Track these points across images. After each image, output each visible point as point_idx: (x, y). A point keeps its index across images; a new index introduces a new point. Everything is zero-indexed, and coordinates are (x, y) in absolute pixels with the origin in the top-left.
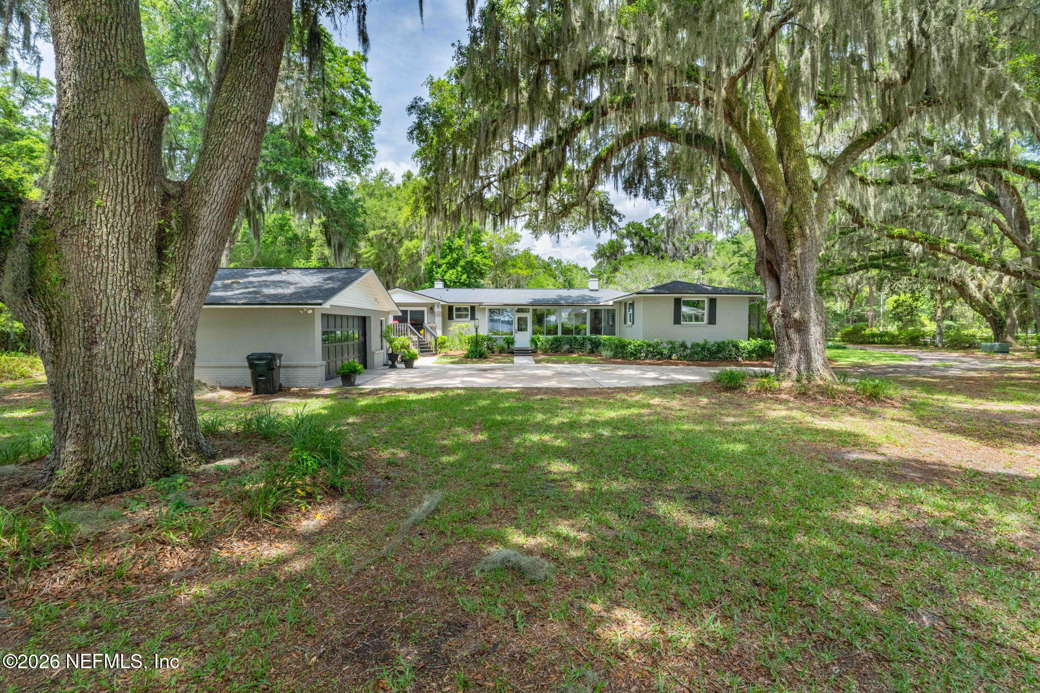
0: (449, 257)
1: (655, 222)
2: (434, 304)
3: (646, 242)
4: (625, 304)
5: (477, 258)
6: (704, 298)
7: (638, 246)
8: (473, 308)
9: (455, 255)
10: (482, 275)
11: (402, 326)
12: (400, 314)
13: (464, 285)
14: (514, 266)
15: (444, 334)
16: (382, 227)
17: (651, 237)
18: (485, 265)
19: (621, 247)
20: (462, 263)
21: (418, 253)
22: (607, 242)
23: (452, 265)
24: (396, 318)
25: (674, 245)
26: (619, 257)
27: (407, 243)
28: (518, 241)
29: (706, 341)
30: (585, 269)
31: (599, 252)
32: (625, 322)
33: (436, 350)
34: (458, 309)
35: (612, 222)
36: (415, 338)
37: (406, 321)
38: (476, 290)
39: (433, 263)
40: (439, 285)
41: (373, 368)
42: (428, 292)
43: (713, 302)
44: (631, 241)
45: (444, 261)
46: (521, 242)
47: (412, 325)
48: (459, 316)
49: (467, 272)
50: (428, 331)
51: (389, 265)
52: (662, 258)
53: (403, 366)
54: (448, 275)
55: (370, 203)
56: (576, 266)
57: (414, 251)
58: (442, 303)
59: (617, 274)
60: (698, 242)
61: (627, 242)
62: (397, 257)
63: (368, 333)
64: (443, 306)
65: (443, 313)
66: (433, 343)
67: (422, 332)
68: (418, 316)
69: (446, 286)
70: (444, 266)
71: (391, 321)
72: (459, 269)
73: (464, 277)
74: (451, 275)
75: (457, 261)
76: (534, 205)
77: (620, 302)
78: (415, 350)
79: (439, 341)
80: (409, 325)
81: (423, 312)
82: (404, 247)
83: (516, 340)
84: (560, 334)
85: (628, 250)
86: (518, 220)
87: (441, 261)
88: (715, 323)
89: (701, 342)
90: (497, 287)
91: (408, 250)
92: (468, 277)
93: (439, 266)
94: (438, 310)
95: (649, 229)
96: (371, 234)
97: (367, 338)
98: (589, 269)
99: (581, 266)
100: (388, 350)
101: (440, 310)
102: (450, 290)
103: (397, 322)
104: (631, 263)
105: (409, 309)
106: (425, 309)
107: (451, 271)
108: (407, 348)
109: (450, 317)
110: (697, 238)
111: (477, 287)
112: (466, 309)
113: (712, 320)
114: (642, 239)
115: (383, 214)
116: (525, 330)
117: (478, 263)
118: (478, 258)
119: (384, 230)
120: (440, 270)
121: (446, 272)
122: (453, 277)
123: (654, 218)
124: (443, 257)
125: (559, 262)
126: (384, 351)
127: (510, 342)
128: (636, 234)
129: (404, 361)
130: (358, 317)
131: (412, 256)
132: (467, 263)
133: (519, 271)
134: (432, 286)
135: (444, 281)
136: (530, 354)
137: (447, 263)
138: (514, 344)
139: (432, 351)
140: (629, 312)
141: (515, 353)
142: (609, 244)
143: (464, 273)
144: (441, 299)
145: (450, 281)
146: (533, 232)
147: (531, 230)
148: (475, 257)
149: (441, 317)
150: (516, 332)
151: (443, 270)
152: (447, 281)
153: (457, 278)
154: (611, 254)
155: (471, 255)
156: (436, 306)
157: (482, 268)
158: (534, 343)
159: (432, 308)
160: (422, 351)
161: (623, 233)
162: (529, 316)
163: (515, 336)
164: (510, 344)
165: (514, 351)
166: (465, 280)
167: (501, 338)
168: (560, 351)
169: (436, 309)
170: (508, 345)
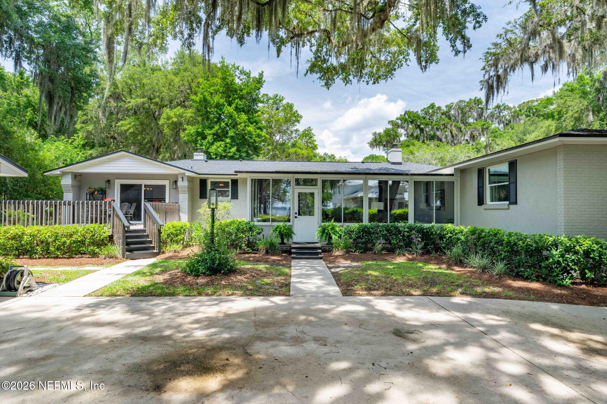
0: (217, 127)
1: (430, 111)
2: (177, 176)
3: (422, 130)
4: (481, 172)
5: (249, 129)
9: (223, 125)
15: (193, 218)
18: (258, 136)
19: (397, 136)
20: (231, 134)
22: (382, 131)
23: (218, 137)
25: (451, 132)
27: (167, 111)
31: (375, 140)
33: (160, 247)
34: (215, 185)
38: (244, 162)
39: (198, 134)
40: (199, 156)
44: (406, 130)
45: (210, 132)
46: (302, 121)
48: (215, 194)
49: (237, 144)
54: (214, 147)
57: (175, 119)
58: (188, 174)
60: (475, 129)
61: (401, 131)
64: (191, 180)
65: (191, 189)
66: (157, 235)
68: (156, 193)
69: (209, 157)
70: (210, 137)
72: (228, 140)
73: (234, 149)
74: (218, 147)
75: (226, 131)
77: (465, 169)
81: (164, 187)
82: (165, 116)
83: (295, 230)
84: (366, 222)
85: (403, 138)
87: (207, 132)
91: (168, 118)
92: (238, 150)
93: (205, 137)
94: (183, 184)
95: (424, 118)
101: (186, 183)
102: (210, 161)
104: (411, 148)
105: (144, 182)
106: (166, 183)
107: (218, 144)
109: (203, 195)
110: (474, 125)
112: (226, 184)
114: (418, 127)
116: (311, 213)
117: (250, 133)
118: (251, 128)
119: (145, 99)
120: (205, 142)
121: (212, 144)
122: (220, 150)
123: (430, 107)
124: (211, 128)
127: (284, 233)
128: (411, 123)
132: (238, 134)
134: (189, 157)
135: (207, 153)
136: (320, 256)
137: (214, 134)
138: (291, 237)
139: (153, 248)
140: (490, 184)
141: (294, 253)
142: (385, 132)
143: (234, 146)
144: (191, 170)
145: (216, 154)
146: (320, 78)
147: (319, 75)
148: (247, 127)
149: (187, 195)
150: (296, 217)
151: (208, 142)
152: (212, 154)
153: (225, 151)
154: (387, 142)
155: (243, 124)
156: (180, 180)
157: (255, 140)
158: (325, 235)
159: (176, 182)
160: (130, 251)
161: (398, 123)
162: (317, 191)
163: (293, 223)
164: (285, 237)
165: (293, 250)
166: (235, 154)
167: (271, 226)
168: (371, 249)
169: (180, 183)
170: (282, 239)
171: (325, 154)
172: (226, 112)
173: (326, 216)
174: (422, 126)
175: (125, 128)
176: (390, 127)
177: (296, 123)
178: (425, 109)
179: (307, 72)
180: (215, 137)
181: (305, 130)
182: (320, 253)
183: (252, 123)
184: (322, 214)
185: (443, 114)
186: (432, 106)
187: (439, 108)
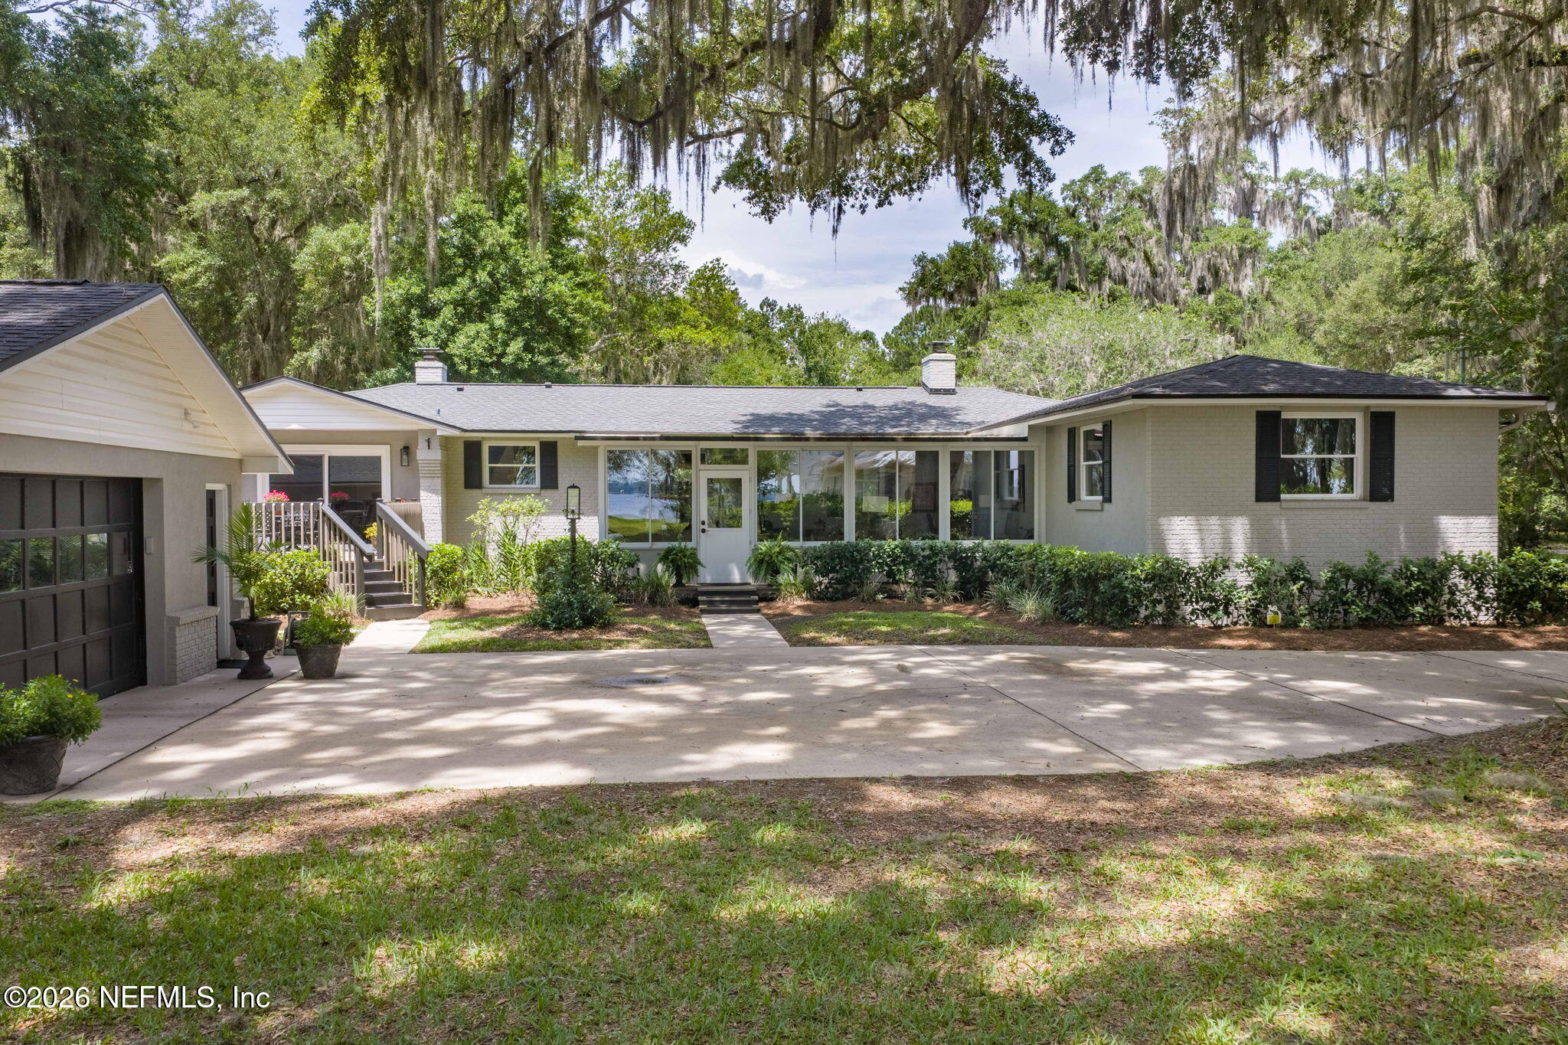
0: (464, 282)
1: (1090, 190)
2: (414, 434)
3: (1063, 250)
4: (1072, 433)
5: (556, 288)
6: (1354, 412)
7: (1039, 262)
8: (549, 450)
9: (482, 276)
10: (572, 342)
11: (299, 513)
12: (286, 469)
13: (515, 374)
14: (672, 318)
15: (449, 536)
16: (239, 183)
17: (1078, 236)
18: (581, 308)
19: (989, 266)
20: (509, 299)
21: (357, 267)
22: (944, 251)
23: (470, 311)
24: (278, 484)
25: (1148, 259)
26: (983, 294)
27: (319, 233)
28: (683, 240)
29: (1374, 559)
30: (868, 336)
31: (922, 280)
32: (1072, 496)
33: (424, 597)
34: (497, 453)
35: (1029, 156)
36: (348, 556)
37: (314, 493)
38: (558, 389)
40: (430, 372)
41: (170, 679)
42: (394, 395)
43: (1382, 426)
44: (1020, 248)
47: (337, 506)
48: (498, 477)
49: (525, 332)
50: (393, 528)
51: (261, 305)
52: (1113, 297)
53: (293, 664)
54: (461, 339)
55: (195, 102)
56: (842, 329)
57: (346, 260)
58: (442, 431)
59: (984, 346)
60: (1220, 250)
61: (1005, 251)
62: (289, 282)
63: (150, 545)
64: (446, 443)
65: (447, 467)
66: (414, 570)
67: (372, 531)
68: (362, 476)
69: (454, 376)
70: (447, 312)
71: (262, 494)
72: (499, 320)
73: (516, 346)
74: (471, 339)
75: (490, 296)
76: (759, 96)
77: (1050, 429)
78: (343, 598)
79: (435, 562)
80: (325, 507)
81: (376, 461)
82: (312, 246)
83: (702, 556)
84: (850, 534)
85: (1009, 275)
86: (710, 148)
87: (441, 295)
88: (1389, 497)
89: (1358, 563)
90: (618, 381)
91: (324, 254)
92: (527, 348)
93: (431, 312)
94: (427, 456)
95: (1072, 214)
96: (201, 201)
97: (148, 562)
98: (879, 337)
99: (857, 327)
100: (236, 606)
101: (436, 454)
102: (469, 388)
103: (282, 496)
104: (1025, 313)
105: (323, 451)
106: (383, 452)
107: (471, 329)
108: (320, 588)
109: (473, 481)
110: (1215, 239)
111: (561, 379)
112: (529, 452)
113: (1381, 488)
114: (1052, 242)
115: (240, 141)
116: (735, 521)
117: (559, 301)
118: (561, 286)
119: (245, 192)
120: (432, 325)
121: (453, 331)
122: (478, 347)
123: (1086, 178)
124: (449, 282)
125: (793, 315)
126: (224, 610)
127: (683, 564)
128: (1033, 227)
129: (295, 644)
130: (108, 482)
131: (335, 278)
132: (525, 302)
133: (689, 333)
134: (407, 375)
135: (446, 359)
136: (755, 607)
137: (456, 303)
138: (696, 572)
139: (409, 599)
140: (1087, 459)
141: (704, 602)
142: (953, 257)
143: (515, 336)
144: (438, 419)
145: (467, 360)
146: (750, 199)
147: (746, 193)
148: (550, 284)
149: (439, 481)
150: (703, 531)
151: (444, 326)
152: (456, 359)
153: (490, 350)
154: (959, 287)
155: (539, 278)
156: (422, 443)
157: (572, 321)
158: (764, 566)
159: (406, 449)
160: (370, 602)
161: (993, 224)
162: (746, 474)
163: (698, 543)
164: (683, 572)
165: (700, 598)
166: (519, 358)
167: (650, 550)
168: (854, 594)
169: (422, 454)
170: (679, 577)
171: (767, 303)
172: (490, 241)
173: (769, 526)
174: (1063, 239)
175: (185, 276)
176: (967, 237)
177: (677, 245)
178: (1073, 182)
179: (719, 183)
180: (460, 309)
181: (706, 267)
182: (757, 602)
183: (564, 270)
184: (760, 523)
185: (1131, 197)
186: (1096, 174)
187: (1120, 178)
